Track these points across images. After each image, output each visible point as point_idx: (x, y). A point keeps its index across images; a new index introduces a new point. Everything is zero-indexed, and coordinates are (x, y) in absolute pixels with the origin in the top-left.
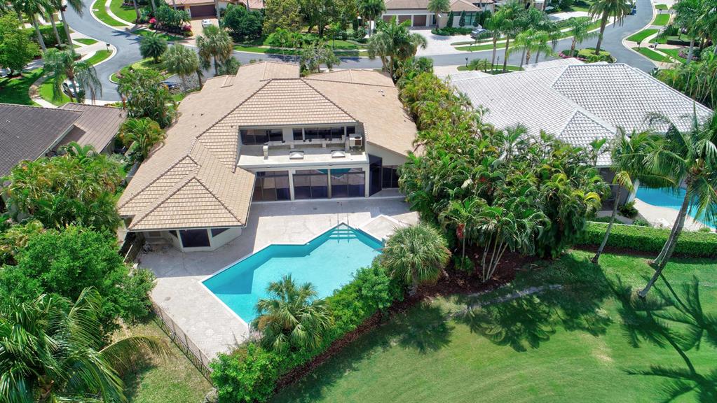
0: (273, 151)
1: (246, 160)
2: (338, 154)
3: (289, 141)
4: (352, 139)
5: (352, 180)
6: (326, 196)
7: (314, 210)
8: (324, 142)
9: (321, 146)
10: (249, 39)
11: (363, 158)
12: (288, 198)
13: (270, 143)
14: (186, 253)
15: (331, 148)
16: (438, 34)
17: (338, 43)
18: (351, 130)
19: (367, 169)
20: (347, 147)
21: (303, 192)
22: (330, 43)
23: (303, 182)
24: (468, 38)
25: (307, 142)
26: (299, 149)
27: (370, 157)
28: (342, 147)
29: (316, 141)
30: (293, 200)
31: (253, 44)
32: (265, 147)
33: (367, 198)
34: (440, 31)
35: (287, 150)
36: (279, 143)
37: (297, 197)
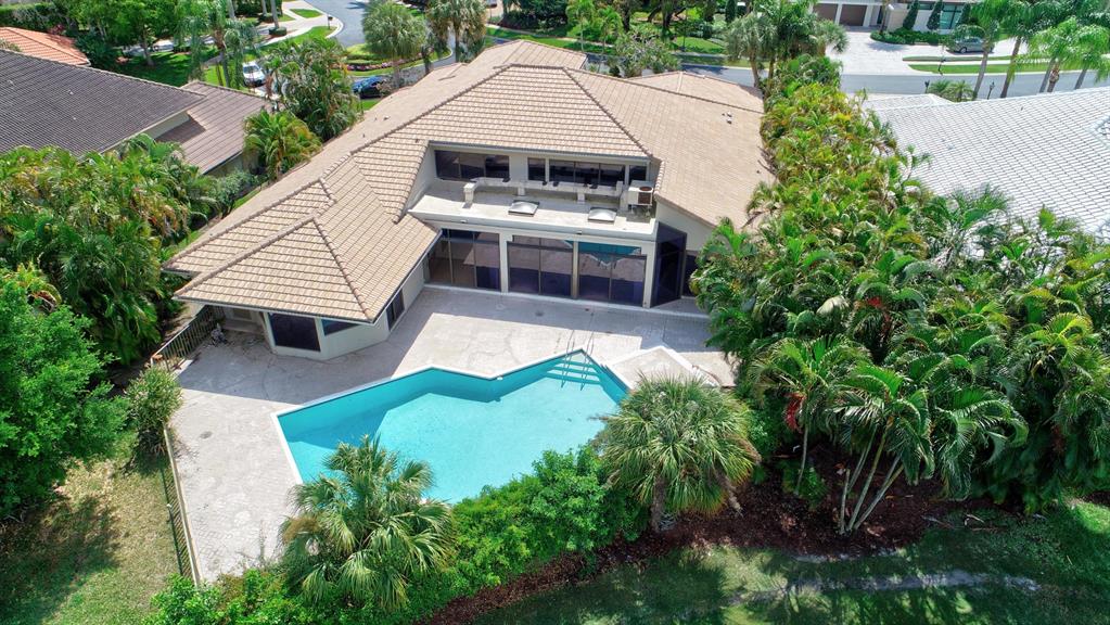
0: (482, 194)
1: (431, 205)
2: (603, 215)
3: (519, 181)
4: (635, 189)
5: (622, 270)
6: (566, 293)
7: (537, 316)
8: (582, 190)
9: (574, 197)
10: (547, 26)
11: (648, 228)
12: (496, 286)
13: (482, 181)
14: (279, 357)
15: (593, 203)
16: (883, 40)
17: (691, 42)
18: (639, 173)
19: (650, 251)
20: (624, 205)
21: (524, 279)
22: (679, 41)
23: (527, 260)
24: (939, 51)
25: (550, 187)
26: (535, 198)
27: (662, 228)
28: (614, 204)
29: (565, 187)
30: (505, 293)
31: (551, 35)
32: (469, 186)
33: (646, 309)
34: (888, 36)
35: (511, 196)
36: (497, 182)
37: (513, 286)
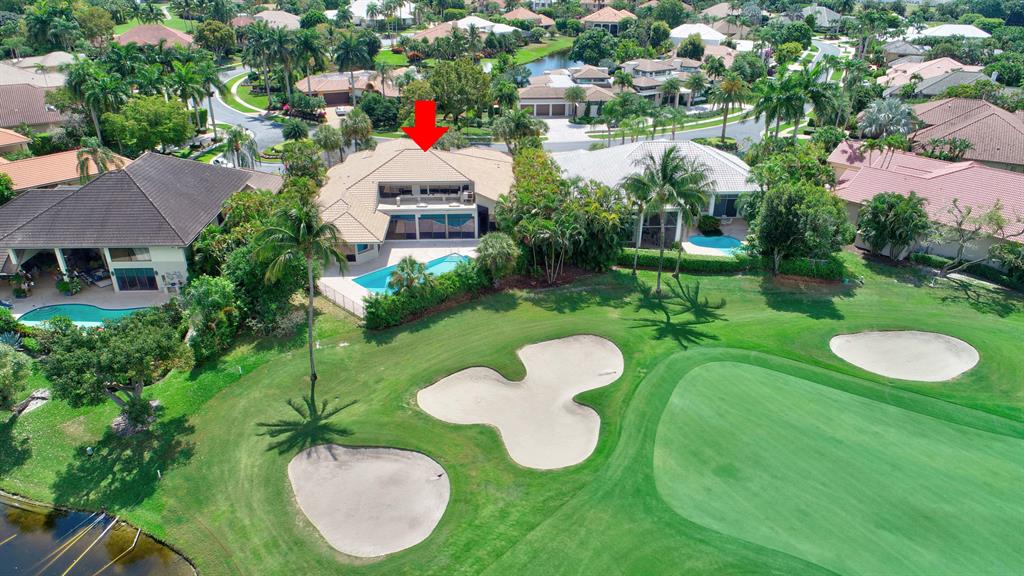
0: (403, 202)
1: (382, 207)
2: (454, 204)
3: (417, 195)
4: (466, 193)
6: (444, 238)
7: (435, 245)
8: (444, 196)
10: (385, 126)
11: (474, 206)
12: (415, 238)
13: (402, 196)
15: (449, 201)
16: (575, 122)
17: (472, 130)
18: (466, 188)
19: (476, 215)
20: (462, 201)
21: (426, 233)
22: (464, 130)
24: (604, 127)
25: (431, 196)
26: (424, 200)
27: (479, 206)
28: (458, 200)
29: (437, 195)
30: (418, 239)
31: (388, 131)
32: (398, 199)
33: (476, 239)
34: (578, 120)
36: (409, 196)
37: (421, 237)
